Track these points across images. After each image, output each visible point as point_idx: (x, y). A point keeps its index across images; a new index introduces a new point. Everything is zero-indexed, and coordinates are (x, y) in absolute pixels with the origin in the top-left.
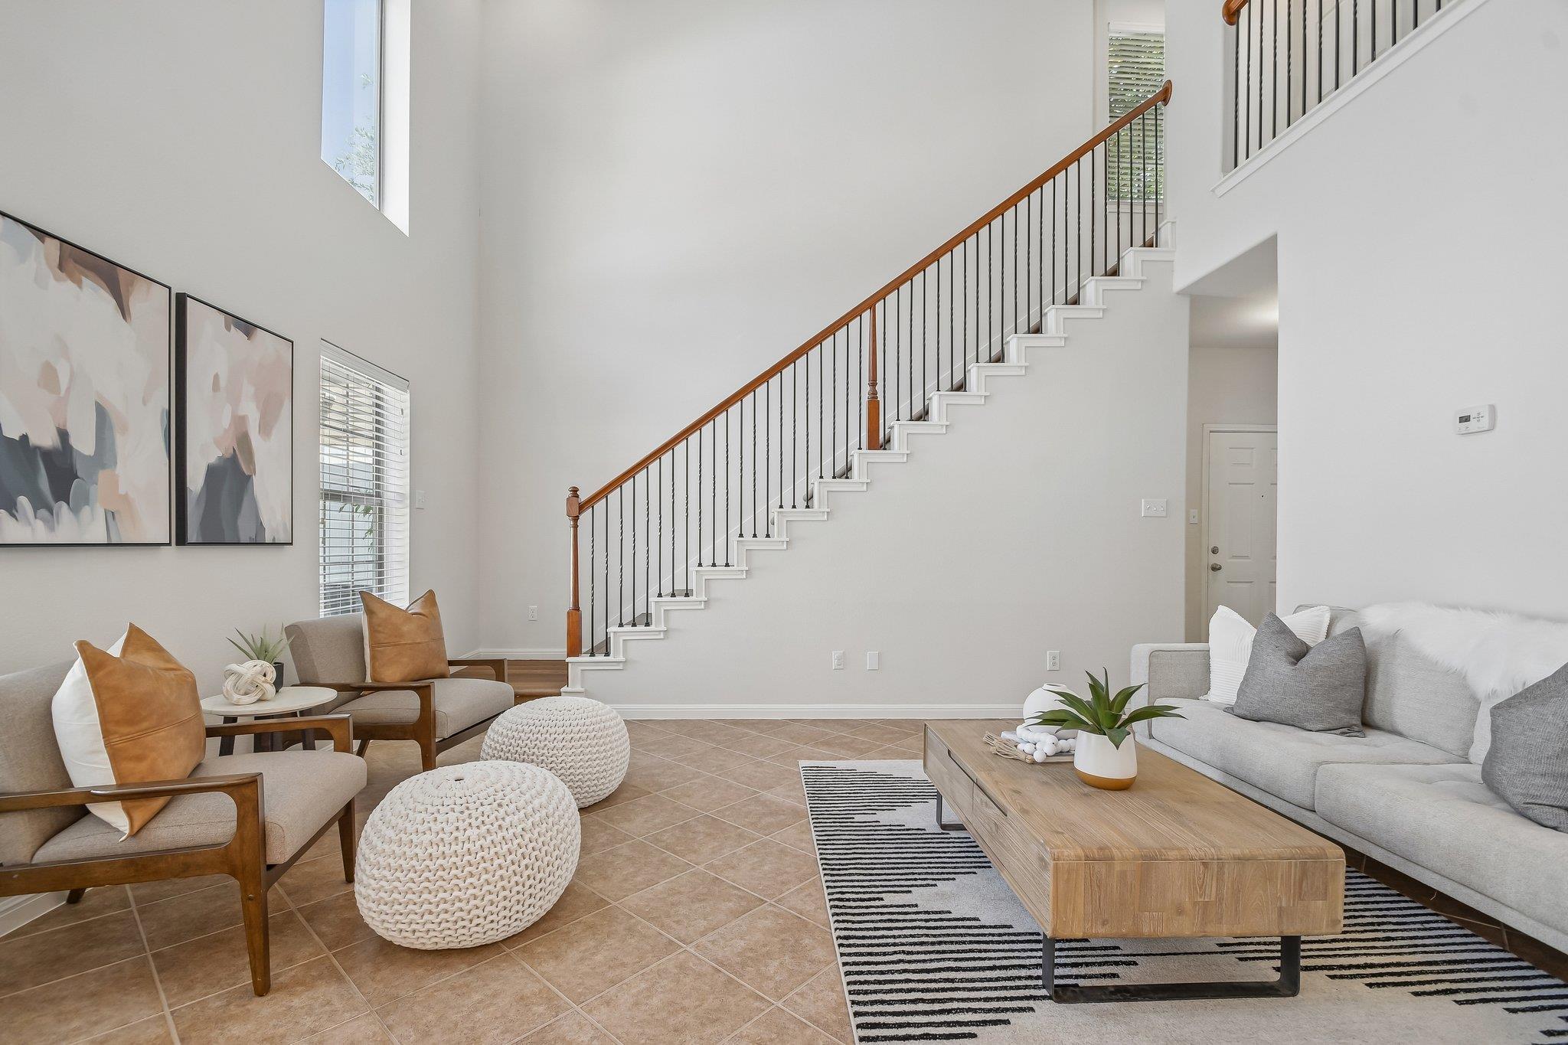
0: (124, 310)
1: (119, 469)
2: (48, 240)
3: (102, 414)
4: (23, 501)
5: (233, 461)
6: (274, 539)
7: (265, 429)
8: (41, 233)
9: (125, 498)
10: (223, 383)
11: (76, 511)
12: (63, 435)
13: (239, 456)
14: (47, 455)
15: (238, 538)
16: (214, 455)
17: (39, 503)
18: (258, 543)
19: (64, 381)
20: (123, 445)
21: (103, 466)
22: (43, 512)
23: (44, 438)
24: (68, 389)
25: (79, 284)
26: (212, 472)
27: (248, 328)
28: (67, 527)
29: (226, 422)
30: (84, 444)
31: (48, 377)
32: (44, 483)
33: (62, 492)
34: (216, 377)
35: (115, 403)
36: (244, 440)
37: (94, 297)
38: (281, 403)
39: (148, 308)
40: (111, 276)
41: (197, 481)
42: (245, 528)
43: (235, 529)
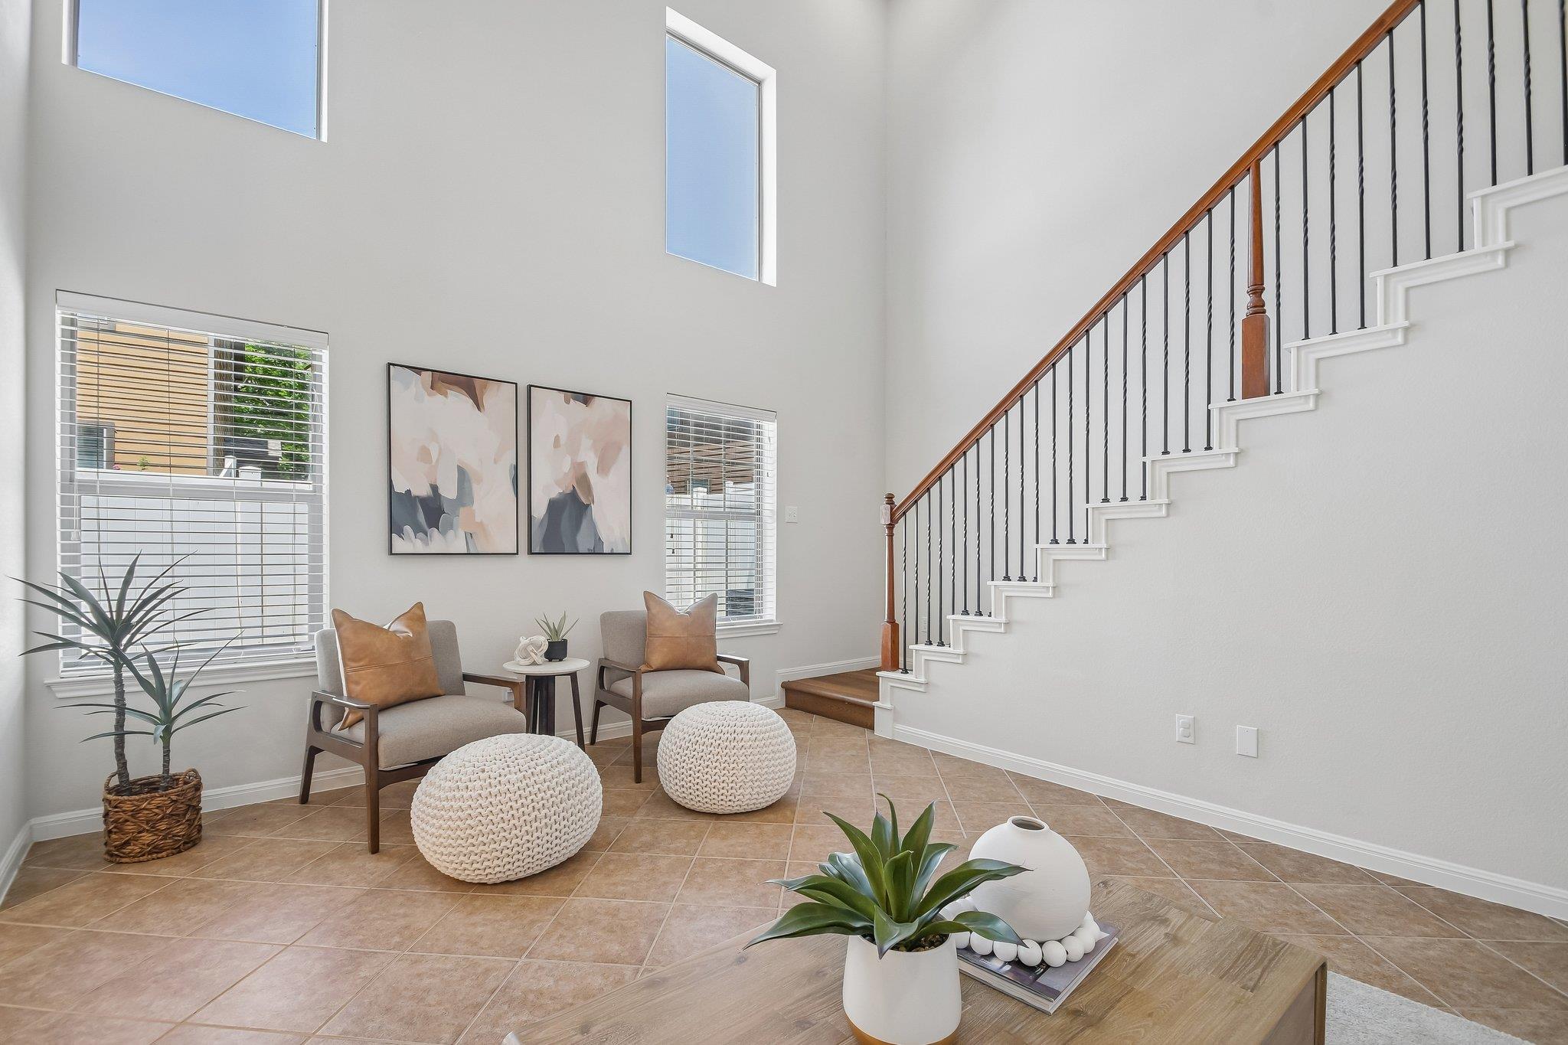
0: (478, 405)
1: (475, 506)
2: (423, 373)
3: (462, 473)
4: (408, 529)
5: (573, 495)
6: (613, 549)
7: (603, 468)
8: (418, 370)
9: (481, 524)
10: (563, 441)
11: (444, 533)
12: (434, 488)
13: (578, 491)
14: (423, 501)
15: (576, 547)
16: (555, 492)
17: (418, 529)
18: (596, 552)
19: (434, 456)
20: (478, 490)
21: (463, 505)
22: (421, 535)
23: (422, 490)
24: (437, 460)
25: (445, 395)
26: (554, 506)
27: (586, 398)
28: (437, 542)
29: (566, 466)
30: (449, 491)
31: (424, 454)
32: (421, 517)
33: (433, 522)
34: (557, 438)
35: (471, 462)
36: (583, 480)
37: (457, 401)
38: (620, 449)
39: (498, 400)
40: (469, 385)
41: (540, 510)
42: (584, 542)
43: (575, 543)
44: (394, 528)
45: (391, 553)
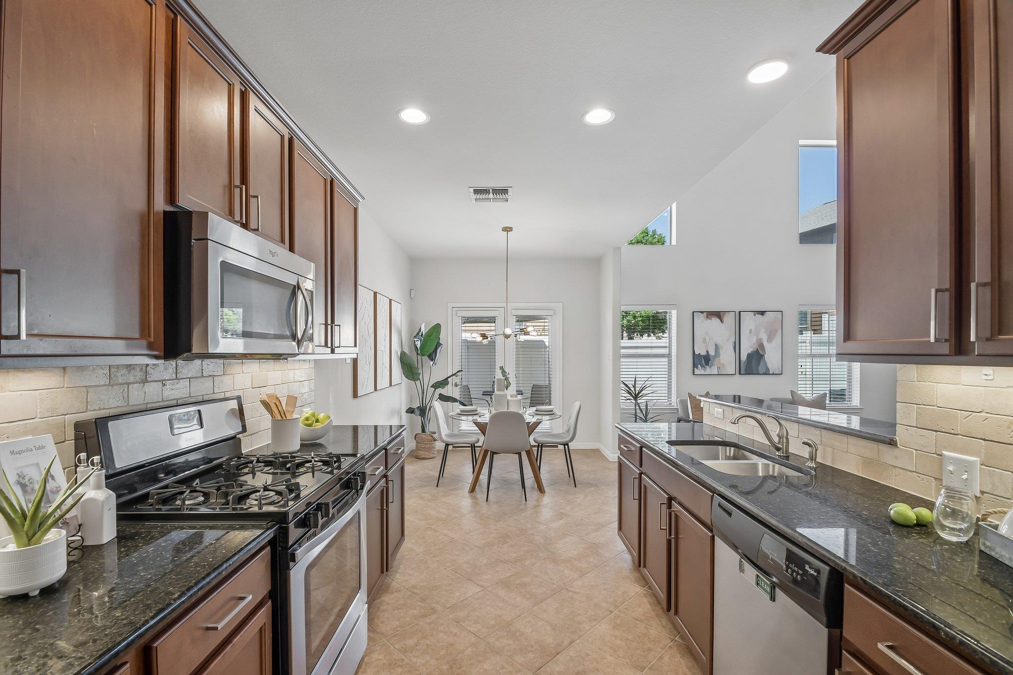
0: (722, 321)
1: (721, 357)
2: (704, 313)
3: (716, 346)
4: (699, 366)
5: (757, 351)
6: (774, 372)
7: (770, 340)
8: (702, 312)
9: (723, 364)
10: (753, 331)
11: (710, 367)
12: (707, 352)
13: (759, 350)
14: (704, 356)
15: (758, 372)
16: (750, 351)
17: (702, 366)
18: (767, 373)
19: (707, 341)
20: (722, 352)
21: (717, 357)
22: (704, 368)
23: (703, 353)
25: (711, 319)
26: (749, 355)
27: (762, 313)
28: (708, 371)
29: (754, 340)
30: (712, 353)
31: (704, 341)
32: (704, 362)
33: (707, 364)
34: (751, 330)
35: (719, 342)
36: (761, 345)
37: (715, 321)
38: (777, 331)
39: (729, 319)
40: (719, 315)
41: (744, 357)
42: (761, 369)
43: (758, 370)
44: (695, 366)
45: (694, 374)
